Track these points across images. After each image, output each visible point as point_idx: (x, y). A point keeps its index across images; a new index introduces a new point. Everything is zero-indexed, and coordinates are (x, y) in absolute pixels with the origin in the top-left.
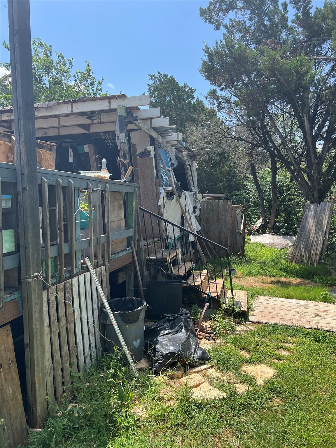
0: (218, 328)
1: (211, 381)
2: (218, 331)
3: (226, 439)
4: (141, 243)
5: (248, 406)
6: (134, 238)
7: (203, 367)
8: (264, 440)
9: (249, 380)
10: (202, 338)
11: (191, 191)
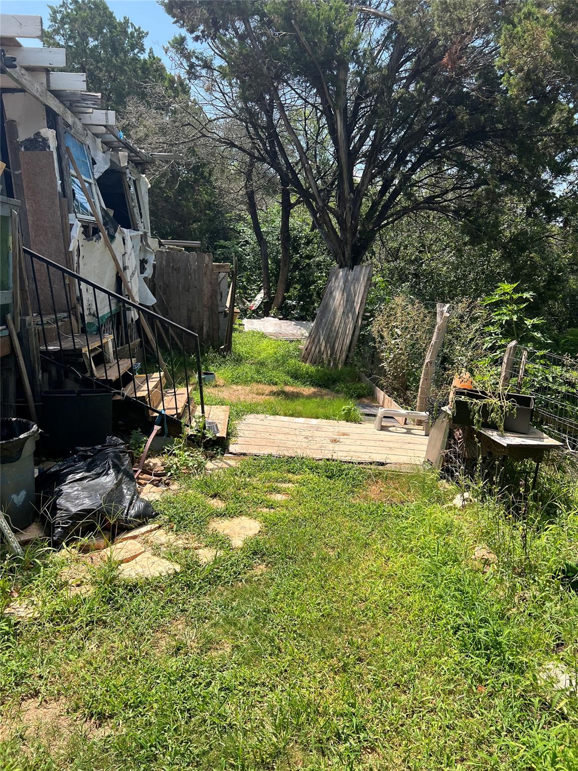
0: (174, 466)
1: (156, 550)
2: (175, 471)
3: (174, 633)
4: (28, 318)
5: (213, 580)
6: (12, 309)
7: (143, 529)
8: (235, 625)
9: (220, 542)
10: (146, 484)
11: (136, 229)
